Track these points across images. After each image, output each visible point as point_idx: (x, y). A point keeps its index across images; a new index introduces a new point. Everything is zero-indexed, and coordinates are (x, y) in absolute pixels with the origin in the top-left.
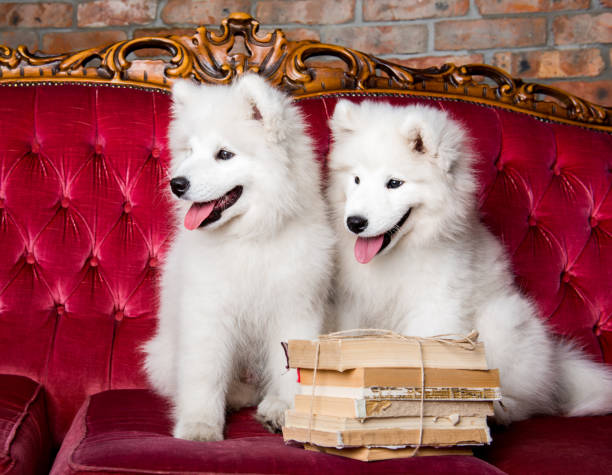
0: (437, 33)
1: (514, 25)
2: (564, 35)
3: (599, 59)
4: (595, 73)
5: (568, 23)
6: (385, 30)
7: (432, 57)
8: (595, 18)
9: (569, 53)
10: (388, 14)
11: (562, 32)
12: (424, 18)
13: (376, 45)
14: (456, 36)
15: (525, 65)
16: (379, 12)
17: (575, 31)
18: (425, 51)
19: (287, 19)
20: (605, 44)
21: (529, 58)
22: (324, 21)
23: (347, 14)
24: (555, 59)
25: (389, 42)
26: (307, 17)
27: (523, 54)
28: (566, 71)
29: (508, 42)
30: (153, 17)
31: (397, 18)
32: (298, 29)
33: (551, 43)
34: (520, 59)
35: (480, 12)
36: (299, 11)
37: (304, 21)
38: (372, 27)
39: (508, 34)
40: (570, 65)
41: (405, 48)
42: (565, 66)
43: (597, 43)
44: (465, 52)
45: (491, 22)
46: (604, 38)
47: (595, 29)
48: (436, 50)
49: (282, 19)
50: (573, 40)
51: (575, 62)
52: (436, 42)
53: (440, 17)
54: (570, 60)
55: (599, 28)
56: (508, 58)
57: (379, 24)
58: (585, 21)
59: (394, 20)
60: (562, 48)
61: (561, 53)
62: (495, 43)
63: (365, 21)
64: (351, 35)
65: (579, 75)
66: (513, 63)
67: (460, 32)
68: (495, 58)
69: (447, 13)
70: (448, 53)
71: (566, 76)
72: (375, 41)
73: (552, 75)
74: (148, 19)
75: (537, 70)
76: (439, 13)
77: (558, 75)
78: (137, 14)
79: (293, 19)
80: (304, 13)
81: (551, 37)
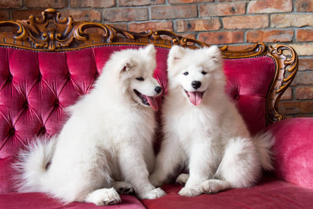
0: (152, 12)
1: (184, 8)
2: (204, 13)
3: (219, 23)
4: (218, 29)
5: (205, 8)
6: (129, 10)
7: (151, 22)
8: (216, 6)
9: (207, 21)
10: (130, 3)
11: (203, 11)
12: (146, 5)
13: (126, 17)
14: (160, 13)
15: (189, 26)
16: (126, 2)
17: (208, 11)
18: (148, 20)
19: (85, 5)
20: (220, 17)
21: (191, 23)
22: (102, 7)
23: (112, 3)
24: (201, 23)
25: (132, 15)
26: (94, 4)
27: (189, 21)
28: (206, 28)
29: (182, 16)
30: (21, 4)
31: (134, 5)
32: (91, 10)
33: (199, 16)
34: (187, 23)
35: (169, 2)
36: (90, 2)
37: (93, 6)
38: (124, 9)
39: (181, 12)
40: (207, 26)
41: (139, 18)
42: (206, 26)
43: (217, 16)
44: (164, 20)
45: (174, 7)
46: (220, 14)
47: (216, 10)
48: (152, 19)
49: (83, 5)
50: (207, 15)
51: (209, 24)
52: (152, 15)
53: (153, 5)
54: (207, 23)
55: (218, 10)
56: (182, 23)
57: (127, 8)
58: (211, 7)
59: (133, 6)
60: (204, 18)
61: (203, 20)
62: (177, 16)
63: (120, 6)
64: (115, 13)
65: (211, 30)
66: (184, 25)
67: (161, 11)
68: (177, 23)
69: (156, 3)
70: (158, 21)
71: (206, 30)
72: (125, 15)
73: (200, 30)
74: (19, 5)
75: (194, 28)
76: (152, 3)
77: (203, 30)
78: (13, 3)
79: (88, 5)
80: (93, 3)
81: (199, 13)
